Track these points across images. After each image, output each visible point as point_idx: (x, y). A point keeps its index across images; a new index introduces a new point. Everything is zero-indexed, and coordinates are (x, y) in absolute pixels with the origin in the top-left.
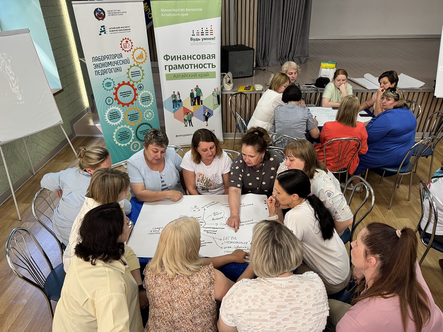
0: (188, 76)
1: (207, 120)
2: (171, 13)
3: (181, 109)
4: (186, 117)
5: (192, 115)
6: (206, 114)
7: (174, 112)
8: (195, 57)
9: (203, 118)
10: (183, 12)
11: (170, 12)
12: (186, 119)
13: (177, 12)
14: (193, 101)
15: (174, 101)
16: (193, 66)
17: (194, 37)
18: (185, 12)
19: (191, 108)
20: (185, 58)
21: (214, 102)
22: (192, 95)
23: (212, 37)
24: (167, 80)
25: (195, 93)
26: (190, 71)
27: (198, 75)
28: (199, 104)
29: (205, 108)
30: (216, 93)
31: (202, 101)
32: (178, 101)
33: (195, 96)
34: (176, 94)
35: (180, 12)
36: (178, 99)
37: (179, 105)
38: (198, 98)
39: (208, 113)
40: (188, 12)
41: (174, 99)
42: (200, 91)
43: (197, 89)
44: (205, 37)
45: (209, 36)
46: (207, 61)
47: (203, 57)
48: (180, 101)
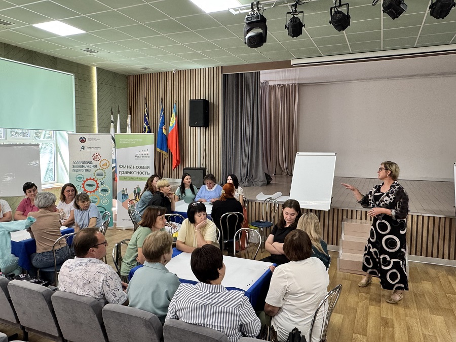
0: (133, 179)
7: (123, 202)
8: (137, 167)
15: (123, 195)
16: (136, 173)
17: (137, 155)
18: (133, 141)
20: (132, 167)
22: (135, 191)
23: (148, 156)
24: (121, 180)
25: (137, 190)
26: (134, 175)
27: (139, 179)
33: (137, 192)
34: (125, 190)
35: (130, 141)
36: (126, 193)
37: (126, 197)
41: (123, 193)
42: (140, 189)
43: (138, 188)
44: (144, 155)
45: (146, 156)
46: (144, 170)
47: (142, 167)
48: (127, 195)
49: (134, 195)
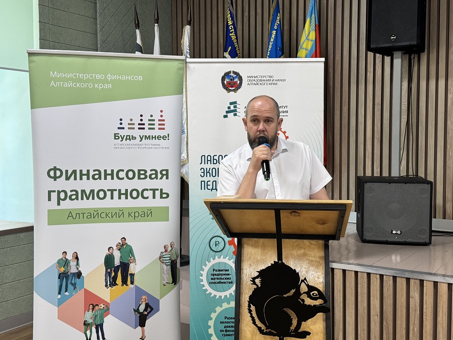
0: (103, 215)
1: (142, 323)
2: (73, 80)
3: (79, 296)
4: (89, 316)
5: (107, 311)
6: (142, 308)
7: (60, 303)
8: (122, 175)
9: (134, 317)
10: (100, 81)
11: (70, 79)
12: (90, 321)
13: (88, 81)
14: (110, 274)
15: (63, 276)
16: (116, 194)
17: (122, 133)
18: (106, 81)
19: (105, 293)
20: (99, 175)
21: (162, 278)
22: (109, 260)
23: (162, 133)
24: (49, 224)
25: (117, 255)
26: (108, 203)
27: (126, 215)
28: (124, 282)
29: (139, 292)
30: (167, 257)
31: (132, 275)
32: (74, 274)
33: (117, 262)
34: (69, 257)
35: (95, 81)
36: (73, 270)
37: (74, 285)
38: (125, 267)
39: (147, 305)
40: (112, 82)
41: (63, 269)
42: (131, 251)
43: (123, 246)
44: (147, 132)
45: (156, 132)
46: (148, 183)
47: (141, 174)
48: (79, 275)
49: (108, 274)
